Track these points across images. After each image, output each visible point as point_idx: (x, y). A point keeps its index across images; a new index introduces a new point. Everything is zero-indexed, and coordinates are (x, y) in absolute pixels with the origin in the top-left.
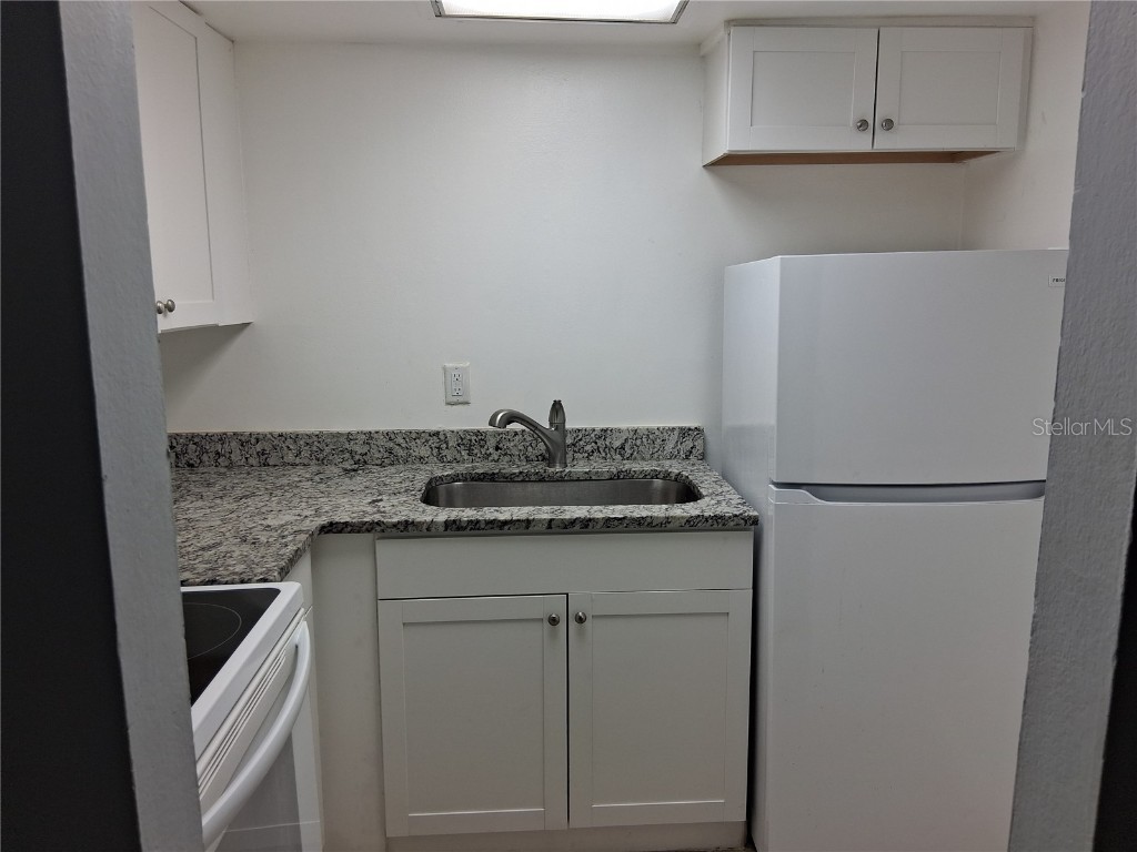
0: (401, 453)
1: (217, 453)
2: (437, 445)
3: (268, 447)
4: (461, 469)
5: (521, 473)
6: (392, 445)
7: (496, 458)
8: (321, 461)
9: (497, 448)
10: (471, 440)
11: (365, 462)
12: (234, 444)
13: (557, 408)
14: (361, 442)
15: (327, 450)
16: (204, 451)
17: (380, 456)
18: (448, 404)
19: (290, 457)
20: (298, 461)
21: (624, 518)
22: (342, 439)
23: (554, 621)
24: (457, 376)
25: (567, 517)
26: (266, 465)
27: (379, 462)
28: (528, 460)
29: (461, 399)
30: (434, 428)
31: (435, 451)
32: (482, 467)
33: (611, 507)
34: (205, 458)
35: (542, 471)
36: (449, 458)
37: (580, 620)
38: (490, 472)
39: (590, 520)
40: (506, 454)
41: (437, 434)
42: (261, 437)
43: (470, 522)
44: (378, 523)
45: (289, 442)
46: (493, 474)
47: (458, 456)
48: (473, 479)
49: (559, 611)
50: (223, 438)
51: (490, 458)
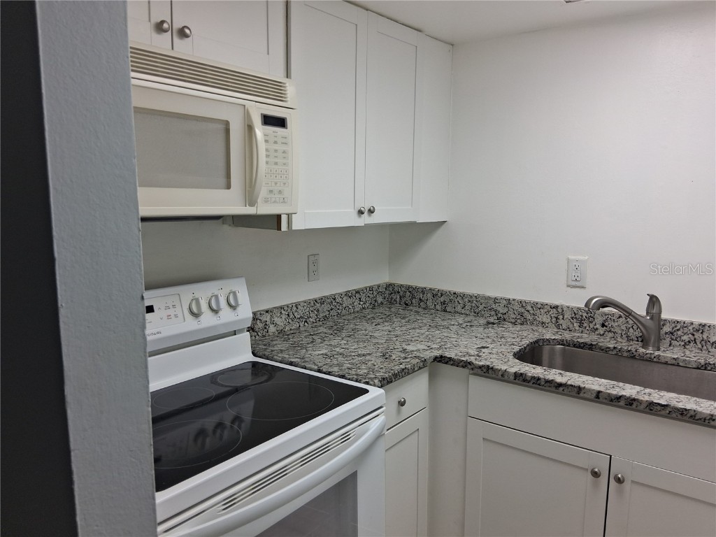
0: (529, 317)
1: (421, 300)
2: (556, 316)
3: (447, 300)
4: (567, 336)
5: (615, 348)
6: (523, 310)
7: (602, 333)
8: (477, 314)
9: (603, 325)
10: (582, 316)
11: (504, 320)
12: (429, 295)
13: (654, 301)
14: (503, 305)
15: (481, 307)
16: (413, 297)
17: (514, 316)
18: (568, 286)
19: (459, 308)
20: (463, 311)
21: (667, 406)
22: (491, 302)
23: (596, 474)
24: (577, 266)
25: (614, 393)
26: (445, 311)
27: (513, 321)
28: (629, 339)
29: (577, 284)
30: (556, 303)
31: (554, 320)
32: (586, 338)
33: (663, 393)
34: (414, 301)
35: (634, 350)
36: (564, 327)
37: (619, 481)
38: (589, 343)
39: (634, 400)
40: (610, 331)
41: (556, 307)
42: (444, 293)
43: (533, 378)
44: (470, 363)
45: (459, 298)
46: (591, 344)
47: (571, 326)
48: (575, 346)
49: (602, 467)
50: (423, 291)
51: (597, 332)
